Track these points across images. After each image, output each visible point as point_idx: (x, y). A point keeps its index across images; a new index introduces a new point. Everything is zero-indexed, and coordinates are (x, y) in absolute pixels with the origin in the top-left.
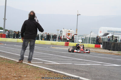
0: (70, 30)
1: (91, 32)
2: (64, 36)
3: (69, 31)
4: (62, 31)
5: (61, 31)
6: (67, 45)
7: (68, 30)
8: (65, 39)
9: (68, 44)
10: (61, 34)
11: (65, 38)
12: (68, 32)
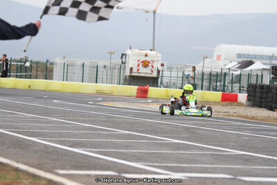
0: (149, 52)
1: (206, 57)
2: (131, 69)
3: (146, 55)
4: (126, 55)
5: (123, 55)
6: (143, 94)
7: (145, 52)
8: (133, 77)
9: (146, 91)
10: (123, 63)
11: (134, 74)
12: (144, 59)
